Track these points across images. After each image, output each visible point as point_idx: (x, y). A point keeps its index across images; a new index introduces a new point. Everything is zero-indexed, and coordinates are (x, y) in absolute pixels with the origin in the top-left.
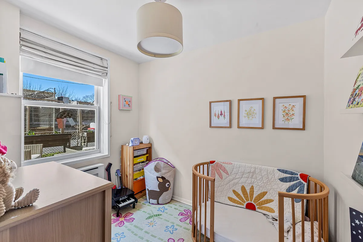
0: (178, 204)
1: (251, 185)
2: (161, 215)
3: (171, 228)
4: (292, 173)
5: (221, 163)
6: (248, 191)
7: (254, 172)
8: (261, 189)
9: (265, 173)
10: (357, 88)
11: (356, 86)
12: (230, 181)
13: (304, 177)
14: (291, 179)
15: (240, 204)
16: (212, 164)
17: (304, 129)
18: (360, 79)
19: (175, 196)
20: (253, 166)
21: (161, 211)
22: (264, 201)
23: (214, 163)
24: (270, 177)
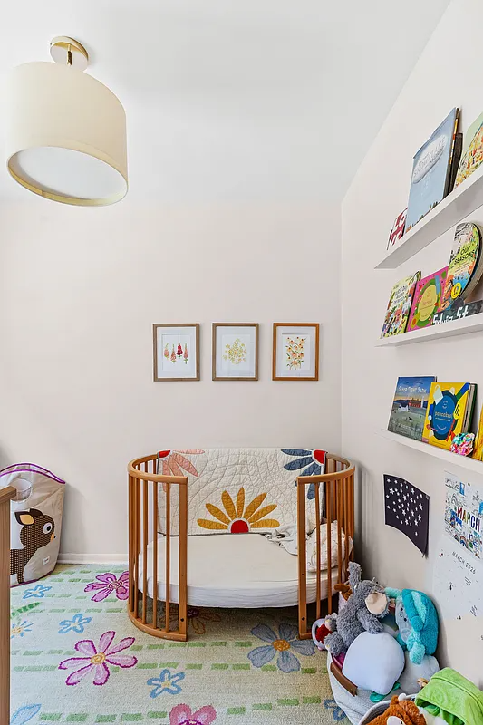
0: (76, 570)
1: (239, 487)
2: (37, 604)
3: (74, 621)
4: (303, 453)
5: (182, 454)
6: (234, 501)
7: (245, 461)
8: (256, 490)
9: (263, 460)
10: (393, 311)
11: (391, 309)
12: (200, 487)
13: (320, 455)
14: (300, 464)
15: (222, 527)
16: (164, 459)
17: (316, 379)
18: (394, 299)
19: (65, 555)
20: (242, 450)
21: (35, 595)
22: (262, 511)
23: (168, 457)
24: (271, 465)
